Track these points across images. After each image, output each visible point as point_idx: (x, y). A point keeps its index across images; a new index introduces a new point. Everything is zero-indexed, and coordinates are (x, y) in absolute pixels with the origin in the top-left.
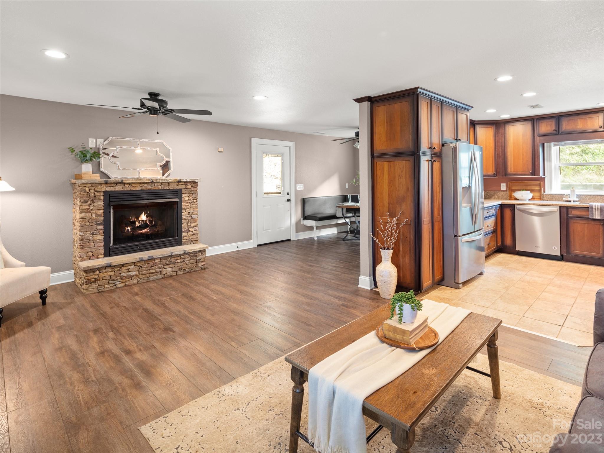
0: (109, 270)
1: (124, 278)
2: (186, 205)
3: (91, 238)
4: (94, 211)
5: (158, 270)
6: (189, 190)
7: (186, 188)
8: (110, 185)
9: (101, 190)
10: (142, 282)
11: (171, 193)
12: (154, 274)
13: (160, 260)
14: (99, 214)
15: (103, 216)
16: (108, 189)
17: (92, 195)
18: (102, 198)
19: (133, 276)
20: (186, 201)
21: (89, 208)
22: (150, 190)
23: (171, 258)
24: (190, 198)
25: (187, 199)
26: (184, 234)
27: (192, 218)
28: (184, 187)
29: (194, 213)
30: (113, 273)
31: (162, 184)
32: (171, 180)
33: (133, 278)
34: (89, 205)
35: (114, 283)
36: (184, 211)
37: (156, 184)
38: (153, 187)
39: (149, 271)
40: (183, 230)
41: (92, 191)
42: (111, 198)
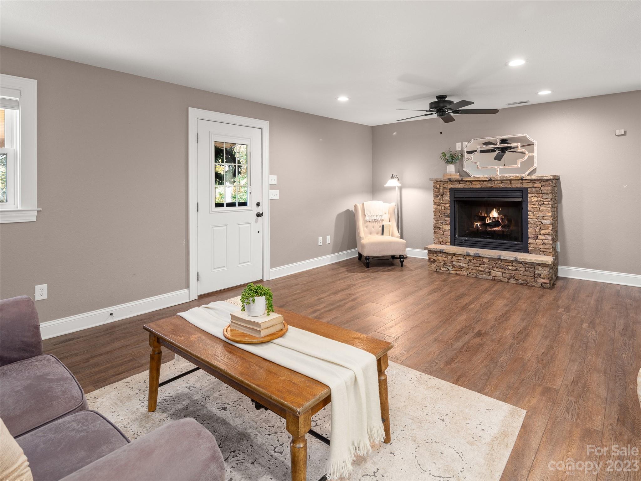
0: (443, 255)
1: (456, 266)
2: (534, 206)
3: (441, 226)
4: (443, 205)
5: (487, 270)
6: (537, 189)
7: (533, 187)
8: (454, 183)
9: (447, 187)
10: (471, 276)
11: (514, 192)
12: (482, 273)
14: (446, 207)
15: (449, 209)
16: (453, 186)
17: (441, 191)
18: (448, 193)
19: (463, 267)
20: (533, 202)
21: (439, 201)
22: (490, 188)
23: (501, 262)
24: (539, 199)
25: (534, 199)
26: (530, 241)
27: (542, 224)
28: (530, 185)
29: (545, 218)
30: (446, 259)
31: (503, 182)
32: (511, 178)
33: (463, 269)
34: (440, 199)
35: (448, 268)
36: (530, 213)
37: (496, 182)
38: (493, 185)
39: (477, 268)
40: (529, 236)
41: (441, 188)
42: (455, 194)
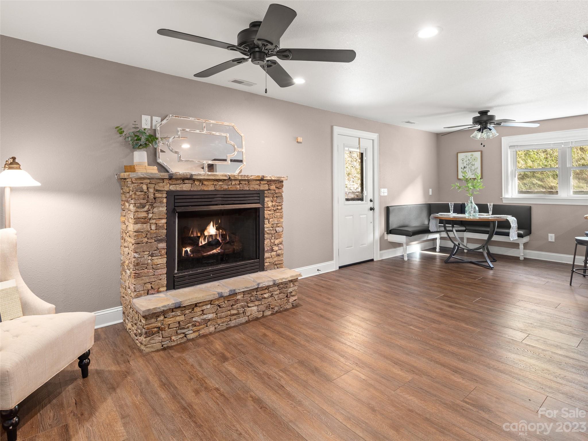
0: (177, 313)
1: (197, 324)
2: (270, 213)
3: (149, 261)
4: (154, 221)
5: (241, 310)
6: (273, 192)
7: (269, 189)
8: (175, 182)
9: (163, 189)
10: (221, 329)
11: (252, 195)
12: (235, 317)
13: (244, 295)
14: (160, 225)
15: (166, 228)
16: (173, 188)
17: (151, 196)
18: (165, 200)
19: (209, 320)
20: (269, 207)
21: (147, 215)
22: (225, 190)
23: (256, 292)
24: (274, 203)
25: (270, 204)
26: (267, 255)
27: (276, 232)
28: (266, 187)
29: (278, 225)
30: (182, 318)
31: (241, 182)
32: (252, 177)
33: (209, 323)
34: (147, 212)
35: (184, 333)
36: (266, 221)
37: (233, 183)
38: (230, 187)
39: (229, 312)
40: (266, 250)
41: (152, 190)
42: (176, 201)
